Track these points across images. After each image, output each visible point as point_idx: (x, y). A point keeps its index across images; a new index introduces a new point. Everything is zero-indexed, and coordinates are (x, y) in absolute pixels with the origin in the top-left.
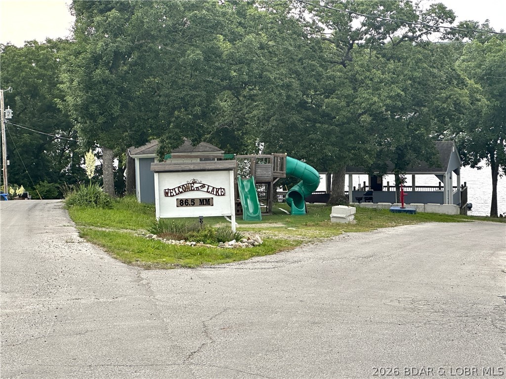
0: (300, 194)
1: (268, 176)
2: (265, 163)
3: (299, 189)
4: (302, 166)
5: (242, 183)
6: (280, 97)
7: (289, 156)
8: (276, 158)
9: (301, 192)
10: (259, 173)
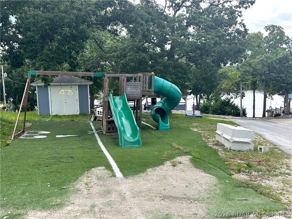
0: (164, 110)
1: (137, 94)
2: (134, 81)
3: (162, 105)
4: (168, 84)
5: (114, 100)
6: (142, 27)
7: (156, 75)
8: (145, 77)
9: (164, 108)
10: (129, 91)
